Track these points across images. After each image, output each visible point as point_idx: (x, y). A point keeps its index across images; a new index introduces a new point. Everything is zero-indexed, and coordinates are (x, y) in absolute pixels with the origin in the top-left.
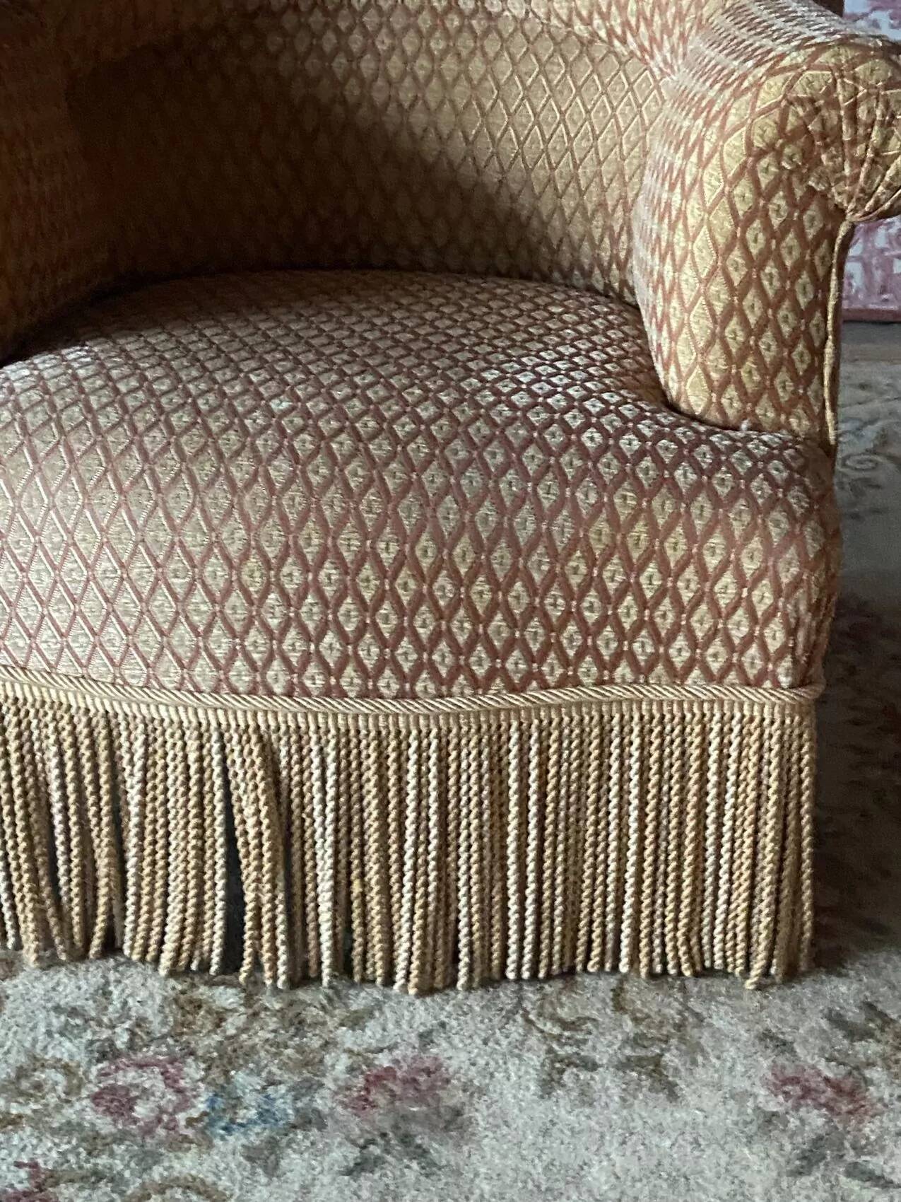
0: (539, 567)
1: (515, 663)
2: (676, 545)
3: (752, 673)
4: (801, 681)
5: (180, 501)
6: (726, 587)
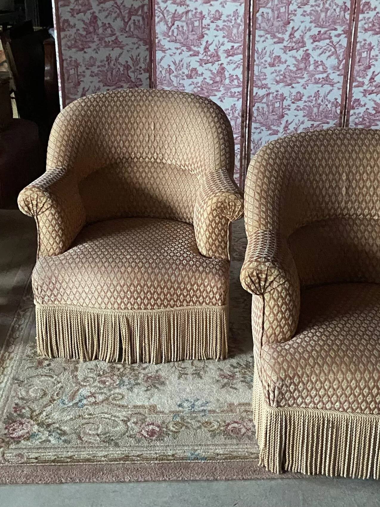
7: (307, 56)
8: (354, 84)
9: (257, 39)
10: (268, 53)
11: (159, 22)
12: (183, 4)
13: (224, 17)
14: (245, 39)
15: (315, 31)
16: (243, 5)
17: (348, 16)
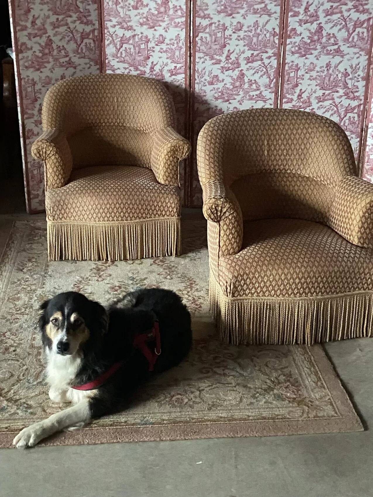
0: (147, 203)
1: (144, 215)
2: (162, 200)
3: (172, 215)
4: (178, 216)
5: (103, 198)
6: (169, 205)
8: (284, 100)
9: (197, 60)
10: (207, 73)
11: (108, 45)
12: (130, 28)
13: (167, 41)
14: (186, 59)
15: (248, 54)
16: (184, 30)
17: (277, 41)
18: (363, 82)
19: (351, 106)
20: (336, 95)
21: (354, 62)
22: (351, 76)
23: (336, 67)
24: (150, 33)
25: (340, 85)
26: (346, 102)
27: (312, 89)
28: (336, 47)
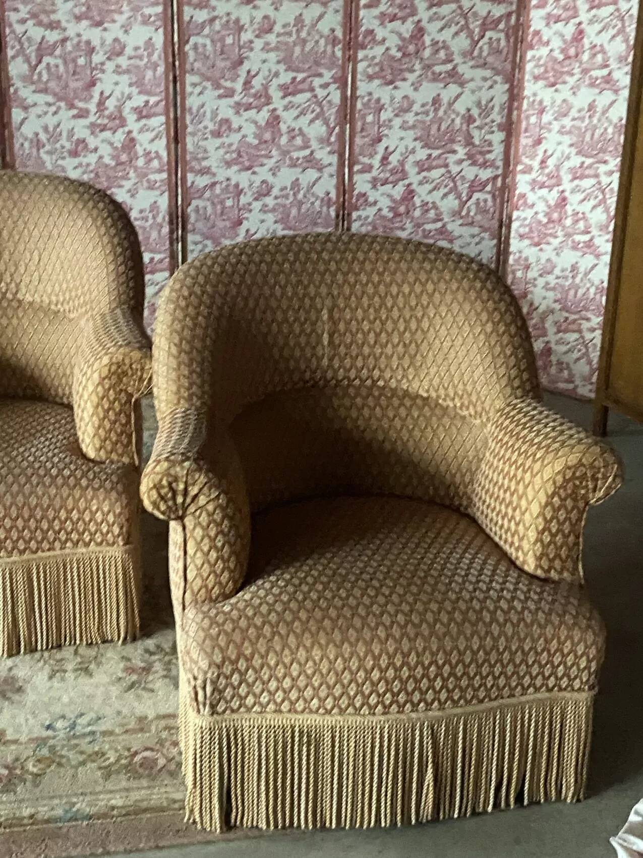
7: (274, 120)
8: (356, 168)
9: (189, 89)
10: (208, 115)
11: (13, 57)
12: (53, 26)
13: (129, 51)
14: (167, 88)
15: (286, 78)
16: (161, 31)
17: (339, 54)
18: (501, 134)
19: (480, 179)
20: (452, 158)
21: (485, 96)
22: (477, 123)
23: (451, 104)
24: (94, 35)
25: (459, 139)
26: (470, 172)
27: (407, 149)
28: (449, 67)
